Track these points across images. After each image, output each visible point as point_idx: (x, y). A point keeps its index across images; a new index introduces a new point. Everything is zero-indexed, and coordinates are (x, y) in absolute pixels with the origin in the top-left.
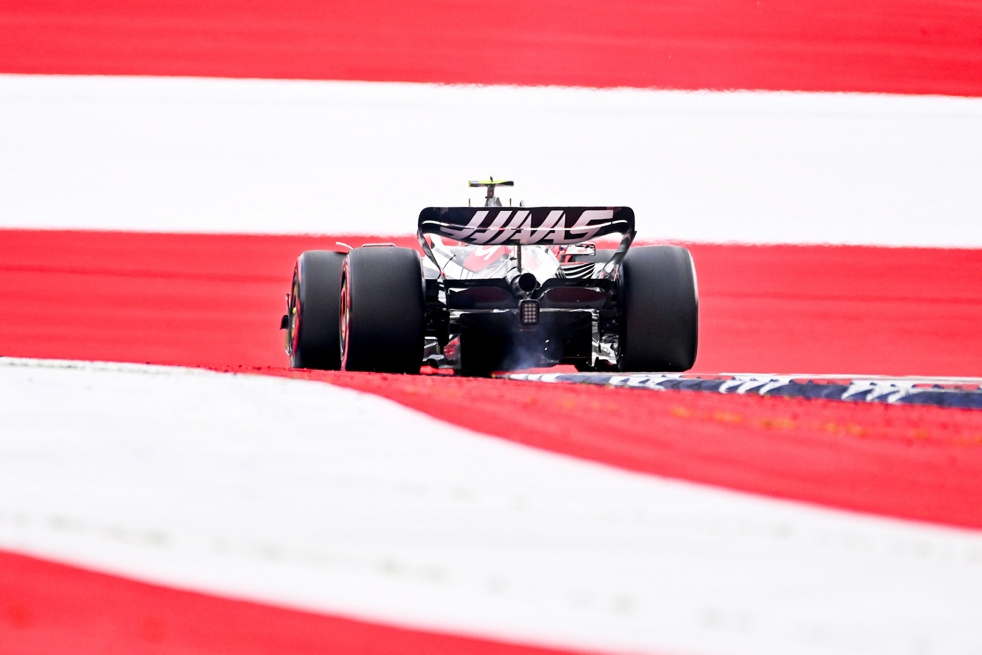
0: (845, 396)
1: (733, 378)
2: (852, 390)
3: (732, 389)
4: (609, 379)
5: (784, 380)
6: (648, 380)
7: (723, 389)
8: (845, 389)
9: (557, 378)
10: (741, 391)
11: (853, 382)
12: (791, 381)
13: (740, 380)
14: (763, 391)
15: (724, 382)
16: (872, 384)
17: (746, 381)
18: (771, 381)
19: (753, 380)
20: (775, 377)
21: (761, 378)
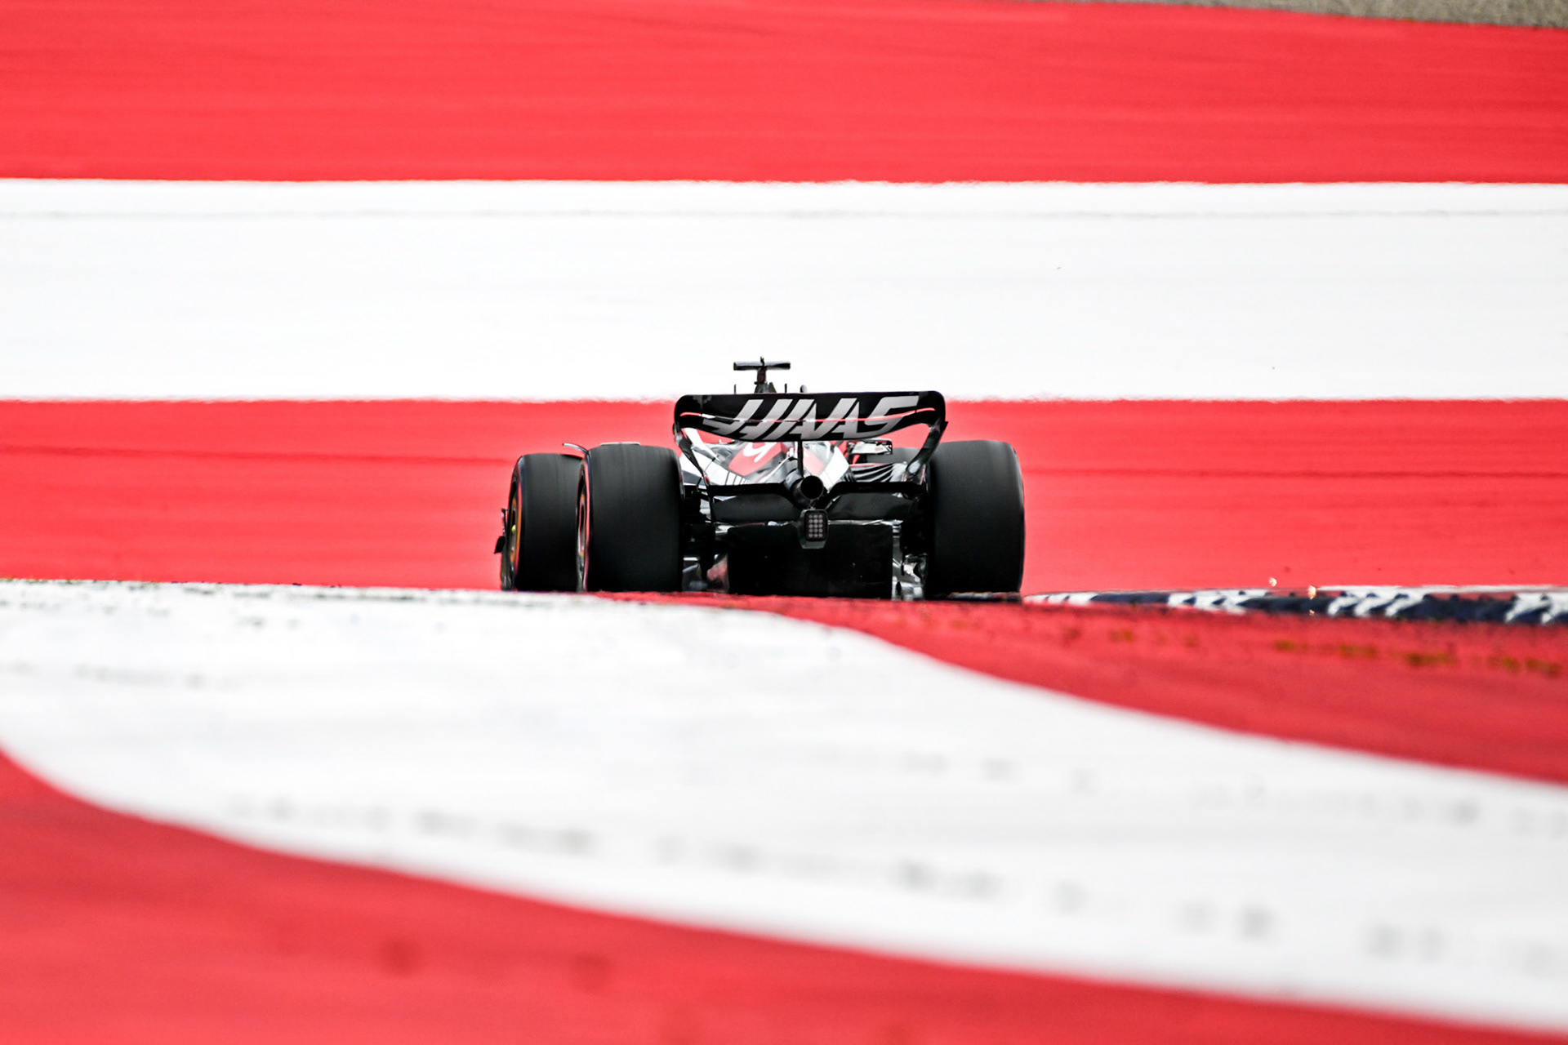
0: (1510, 616)
1: (1343, 594)
2: (1520, 608)
3: (1348, 611)
5: (1416, 595)
7: (1333, 609)
8: (1511, 606)
10: (1361, 610)
11: (1521, 596)
12: (1427, 597)
13: (1352, 596)
14: (1391, 611)
15: (1335, 600)
17: (1363, 596)
18: (1399, 597)
19: (1372, 595)
20: (1404, 591)
21: (1385, 593)
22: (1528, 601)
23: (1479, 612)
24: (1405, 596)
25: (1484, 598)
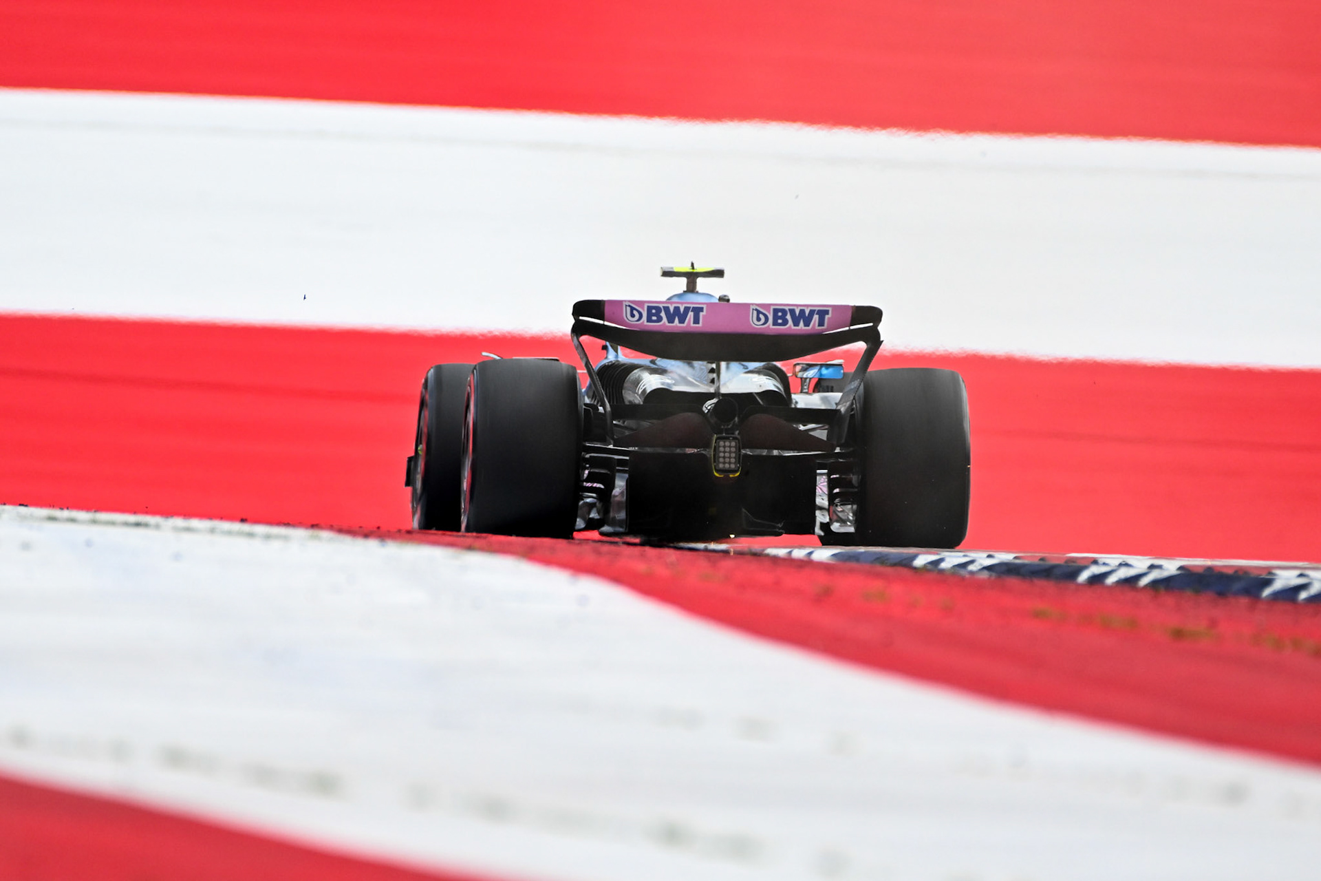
0: (1267, 592)
1: (1095, 562)
2: (1278, 585)
3: (1097, 579)
4: (915, 557)
5: (1171, 567)
6: (972, 562)
7: (1084, 577)
8: (1268, 582)
9: (834, 555)
10: (1111, 580)
11: (1278, 572)
12: (1181, 568)
13: (1107, 564)
14: (1144, 581)
15: (1085, 568)
16: (1301, 575)
17: (1118, 566)
18: (1152, 567)
19: (1127, 565)
20: (1157, 562)
21: (1139, 564)
22: (1286, 578)
23: (1237, 586)
24: (1160, 567)
25: (1240, 574)
